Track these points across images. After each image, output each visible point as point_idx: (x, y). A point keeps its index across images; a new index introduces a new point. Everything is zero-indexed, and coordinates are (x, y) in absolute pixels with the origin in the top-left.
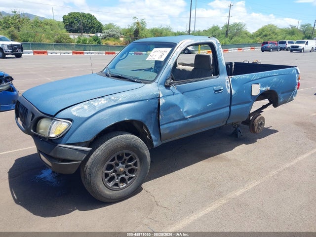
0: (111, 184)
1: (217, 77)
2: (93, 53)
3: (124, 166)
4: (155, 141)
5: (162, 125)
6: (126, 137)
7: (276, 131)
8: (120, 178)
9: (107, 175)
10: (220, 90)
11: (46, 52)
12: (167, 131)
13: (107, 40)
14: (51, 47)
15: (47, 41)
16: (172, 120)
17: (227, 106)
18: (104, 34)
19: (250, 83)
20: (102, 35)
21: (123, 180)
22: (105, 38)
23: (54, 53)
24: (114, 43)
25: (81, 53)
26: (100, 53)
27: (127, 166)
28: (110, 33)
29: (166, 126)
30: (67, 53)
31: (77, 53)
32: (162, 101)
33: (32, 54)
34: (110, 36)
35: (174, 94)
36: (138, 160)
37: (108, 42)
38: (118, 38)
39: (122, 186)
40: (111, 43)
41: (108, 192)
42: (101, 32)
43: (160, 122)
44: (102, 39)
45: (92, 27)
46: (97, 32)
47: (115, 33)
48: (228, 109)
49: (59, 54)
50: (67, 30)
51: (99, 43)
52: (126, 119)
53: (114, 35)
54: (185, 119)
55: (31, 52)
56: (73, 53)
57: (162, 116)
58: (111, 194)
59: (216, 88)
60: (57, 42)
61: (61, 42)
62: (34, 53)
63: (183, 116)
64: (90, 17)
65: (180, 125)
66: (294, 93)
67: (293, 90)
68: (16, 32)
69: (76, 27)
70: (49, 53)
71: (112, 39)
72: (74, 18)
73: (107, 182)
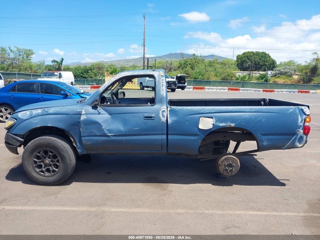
0: (38, 170)
2: (250, 90)
3: (50, 160)
4: (80, 149)
5: (83, 136)
6: (50, 139)
8: (46, 168)
9: (35, 162)
10: (152, 117)
11: (203, 88)
12: (89, 143)
13: (277, 78)
14: (216, 83)
15: (213, 79)
16: (93, 134)
17: (164, 134)
20: (274, 72)
21: (48, 170)
22: (275, 75)
23: (211, 89)
24: (284, 81)
25: (236, 90)
26: (257, 91)
27: (52, 161)
28: (282, 70)
29: (87, 138)
30: (222, 89)
31: (232, 89)
32: (83, 118)
33: (192, 89)
34: (281, 74)
35: (99, 113)
37: (277, 80)
38: (291, 76)
39: (47, 174)
40: (280, 81)
41: (35, 175)
42: (272, 70)
43: (82, 133)
44: (272, 76)
45: (264, 65)
46: (269, 70)
47: (288, 71)
48: (164, 137)
49: (215, 90)
50: (239, 69)
51: (266, 81)
52: (49, 125)
53: (286, 73)
54: (106, 136)
55: (191, 88)
56: (229, 89)
57: (83, 129)
58: (37, 176)
59: (146, 115)
60: (223, 79)
61: (227, 79)
62: (194, 88)
63: (104, 133)
64: (264, 56)
65: (101, 140)
66: (295, 138)
67: (294, 134)
68: (190, 71)
69: (247, 65)
70: (207, 89)
71: (284, 76)
72: (247, 57)
73: (35, 167)
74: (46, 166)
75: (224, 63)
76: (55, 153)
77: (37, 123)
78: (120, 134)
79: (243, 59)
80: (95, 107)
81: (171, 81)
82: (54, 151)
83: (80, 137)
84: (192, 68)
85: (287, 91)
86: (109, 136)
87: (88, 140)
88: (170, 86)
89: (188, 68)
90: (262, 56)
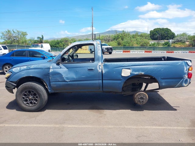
0: (25, 103)
1: (93, 62)
2: (158, 52)
3: (32, 96)
4: (49, 89)
5: (52, 82)
6: (31, 84)
8: (30, 101)
9: (24, 98)
10: (92, 69)
11: (129, 51)
12: (55, 86)
13: (175, 44)
14: (137, 48)
15: (135, 45)
16: (57, 81)
18: (174, 40)
19: (122, 68)
20: (173, 40)
21: (31, 103)
22: (174, 42)
23: (134, 52)
24: (180, 46)
25: (150, 52)
26: (163, 52)
27: (33, 97)
28: (179, 39)
30: (141, 52)
31: (147, 52)
32: (51, 71)
33: (122, 52)
34: (178, 41)
35: (61, 68)
38: (184, 42)
39: (31, 105)
40: (177, 46)
41: (23, 105)
42: (173, 39)
43: (50, 80)
44: (172, 43)
45: (167, 36)
46: (171, 39)
47: (183, 39)
48: (101, 81)
49: (136, 52)
50: (151, 39)
51: (169, 46)
52: (31, 75)
53: (181, 40)
54: (65, 81)
55: (122, 51)
56: (145, 52)
57: (51, 77)
58: (25, 106)
59: (89, 68)
60: (142, 45)
61: (144, 46)
62: (123, 52)
63: (64, 80)
65: (63, 84)
66: (183, 81)
67: (182, 78)
69: (157, 37)
70: (131, 52)
71: (180, 43)
72: (157, 31)
73: (24, 101)
74: (30, 100)
76: (35, 92)
77: (24, 74)
78: (73, 80)
79: (154, 33)
81: (109, 48)
82: (34, 91)
83: (50, 82)
84: (122, 39)
85: (182, 52)
86: (67, 82)
87: (54, 84)
88: (108, 51)
89: (120, 39)
90: (166, 31)
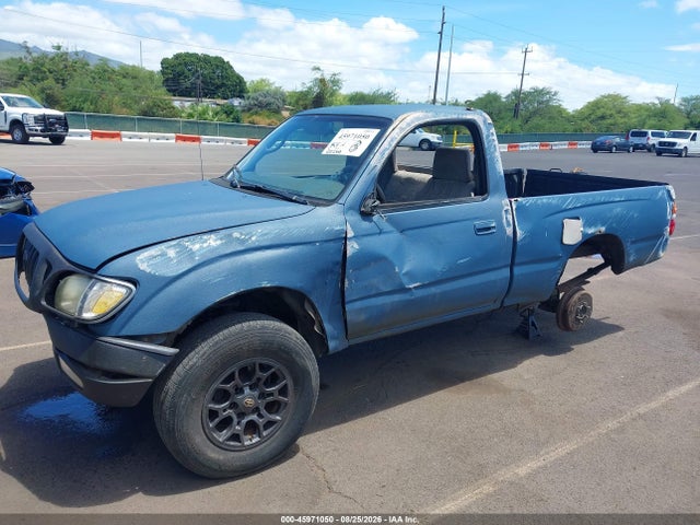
0: (222, 436)
1: (484, 200)
2: (222, 141)
3: (256, 393)
4: (334, 338)
5: (351, 302)
6: (263, 327)
7: (617, 328)
8: (244, 421)
9: (213, 414)
10: (489, 228)
11: (118, 135)
12: (362, 317)
13: (252, 114)
15: (124, 113)
16: (374, 292)
17: (505, 266)
18: (247, 102)
19: (561, 214)
20: (243, 102)
21: (252, 428)
22: (249, 110)
23: (136, 136)
24: (268, 121)
25: (194, 140)
26: (237, 142)
27: (262, 396)
28: (260, 99)
29: (358, 305)
30: (163, 138)
31: (185, 139)
33: (88, 138)
34: (261, 106)
35: (381, 231)
36: (289, 381)
37: (256, 118)
38: (277, 111)
39: (249, 441)
40: (262, 121)
41: (214, 454)
42: (242, 97)
43: (346, 294)
44: (243, 111)
45: (223, 85)
46: (233, 96)
48: (506, 272)
49: (146, 140)
50: (169, 91)
51: (237, 120)
52: (265, 284)
53: (269, 104)
55: (87, 134)
56: (178, 138)
57: (350, 283)
58: (221, 458)
59: (479, 223)
60: (145, 114)
61: (154, 114)
62: (94, 135)
63: (402, 284)
64: (220, 65)
65: (393, 303)
66: (661, 243)
67: (661, 235)
68: (57, 89)
69: (188, 84)
70: (126, 136)
71: (265, 112)
72: (186, 64)
73: (212, 429)
75: (132, 75)
78: (433, 280)
79: (178, 70)
80: (366, 215)
83: (343, 305)
86: (410, 290)
87: (361, 310)
90: (217, 66)
